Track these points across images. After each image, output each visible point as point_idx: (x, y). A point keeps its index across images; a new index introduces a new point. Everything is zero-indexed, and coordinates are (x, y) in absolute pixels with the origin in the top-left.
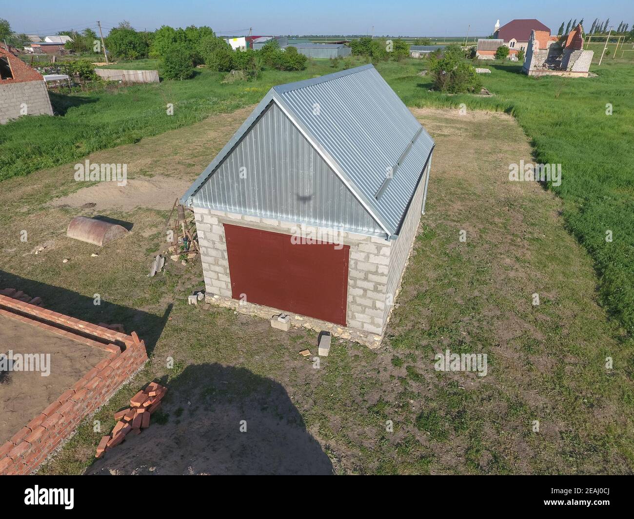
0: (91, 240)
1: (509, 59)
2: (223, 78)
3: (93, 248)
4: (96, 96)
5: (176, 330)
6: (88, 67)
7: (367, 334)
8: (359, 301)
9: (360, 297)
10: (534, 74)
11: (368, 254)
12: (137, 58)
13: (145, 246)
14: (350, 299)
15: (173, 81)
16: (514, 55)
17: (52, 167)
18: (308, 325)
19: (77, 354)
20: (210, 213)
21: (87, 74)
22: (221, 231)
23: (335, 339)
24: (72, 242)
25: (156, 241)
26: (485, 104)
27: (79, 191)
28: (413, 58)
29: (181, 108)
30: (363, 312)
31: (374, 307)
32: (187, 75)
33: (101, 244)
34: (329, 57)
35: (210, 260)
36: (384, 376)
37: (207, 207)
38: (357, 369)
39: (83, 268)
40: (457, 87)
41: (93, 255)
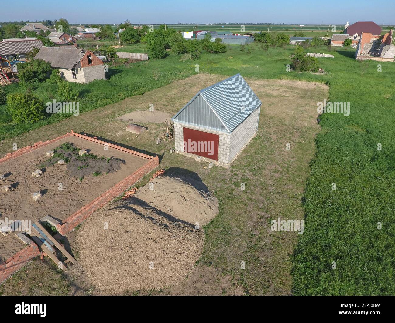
0: (134, 132)
1: (352, 46)
2: (180, 58)
3: (136, 135)
4: (121, 69)
5: (166, 159)
6: (113, 51)
7: (224, 163)
8: (222, 152)
9: (222, 151)
10: (359, 58)
11: (224, 138)
12: (135, 43)
13: (153, 136)
14: (219, 152)
15: (155, 60)
16: (355, 44)
17: (112, 104)
18: (206, 161)
19: (141, 160)
20: (179, 124)
21: (112, 54)
22: (182, 129)
23: (214, 165)
24: (128, 133)
25: (157, 134)
26: (317, 79)
27: (126, 114)
28: (291, 45)
29: (160, 76)
30: (223, 156)
31: (226, 155)
32: (162, 56)
33: (138, 134)
34: (240, 44)
35: (178, 138)
36: (227, 174)
37: (178, 122)
38: (219, 172)
39: (134, 141)
40: (305, 68)
41: (137, 137)
